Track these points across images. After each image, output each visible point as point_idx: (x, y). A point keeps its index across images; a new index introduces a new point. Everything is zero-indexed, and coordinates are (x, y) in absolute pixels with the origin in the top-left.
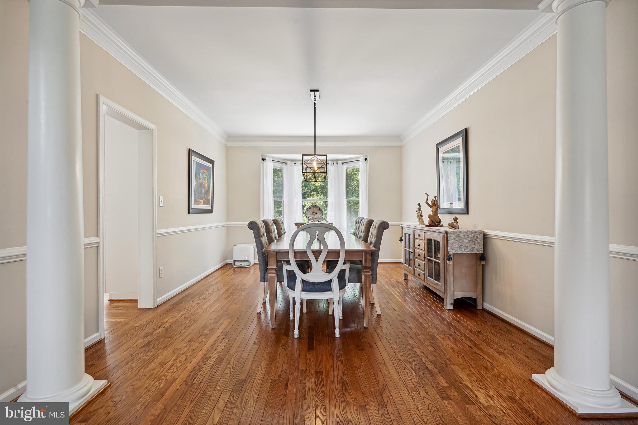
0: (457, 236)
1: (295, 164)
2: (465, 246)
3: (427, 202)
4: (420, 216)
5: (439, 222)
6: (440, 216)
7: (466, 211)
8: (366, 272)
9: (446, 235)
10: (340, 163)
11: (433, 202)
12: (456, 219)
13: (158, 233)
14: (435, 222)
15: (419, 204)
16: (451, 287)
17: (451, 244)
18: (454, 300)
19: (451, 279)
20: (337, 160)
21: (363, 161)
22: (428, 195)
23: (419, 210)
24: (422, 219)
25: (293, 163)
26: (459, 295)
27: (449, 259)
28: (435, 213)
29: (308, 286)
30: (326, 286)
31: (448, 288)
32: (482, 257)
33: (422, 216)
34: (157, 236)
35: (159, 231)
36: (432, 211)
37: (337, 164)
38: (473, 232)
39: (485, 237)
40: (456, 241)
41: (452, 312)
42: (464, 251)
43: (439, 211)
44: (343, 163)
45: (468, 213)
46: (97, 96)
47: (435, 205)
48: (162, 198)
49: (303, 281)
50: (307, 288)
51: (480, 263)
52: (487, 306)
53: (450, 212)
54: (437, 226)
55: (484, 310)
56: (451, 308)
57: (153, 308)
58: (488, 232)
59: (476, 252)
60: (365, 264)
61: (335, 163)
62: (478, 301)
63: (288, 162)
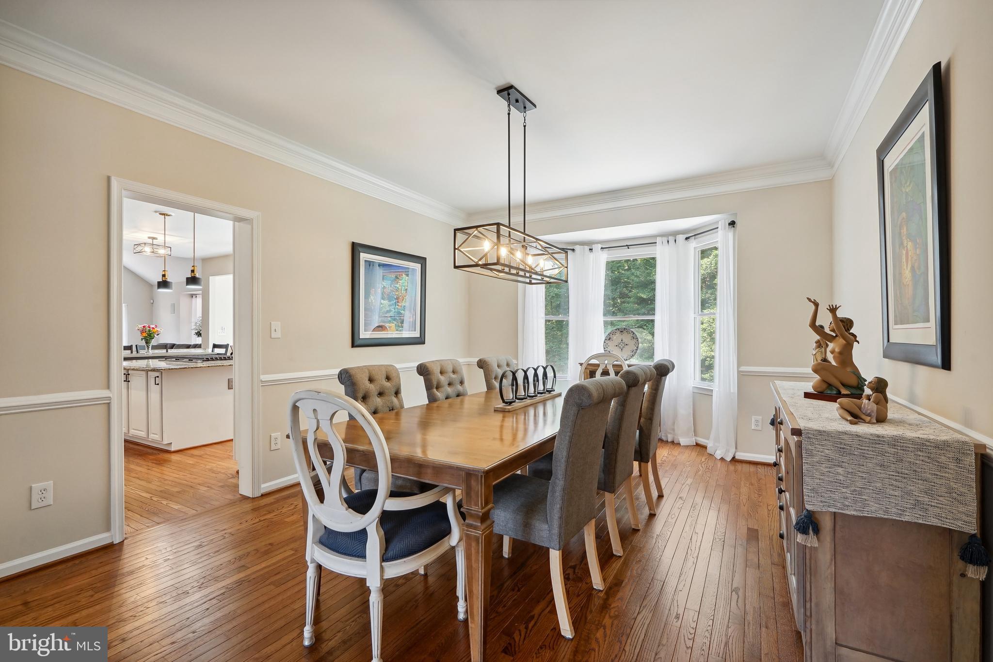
0: (844, 449)
1: (591, 250)
2: (879, 492)
10: (681, 238)
13: (263, 380)
14: (838, 386)
16: (827, 625)
17: (817, 475)
19: (824, 595)
20: (675, 234)
21: (725, 229)
22: (819, 305)
25: (587, 248)
27: (804, 526)
31: (811, 625)
34: (262, 386)
35: (264, 377)
37: (675, 241)
38: (924, 447)
40: (840, 470)
42: (874, 511)
44: (687, 239)
46: (109, 179)
48: (276, 325)
57: (253, 498)
61: (671, 239)
63: (577, 248)
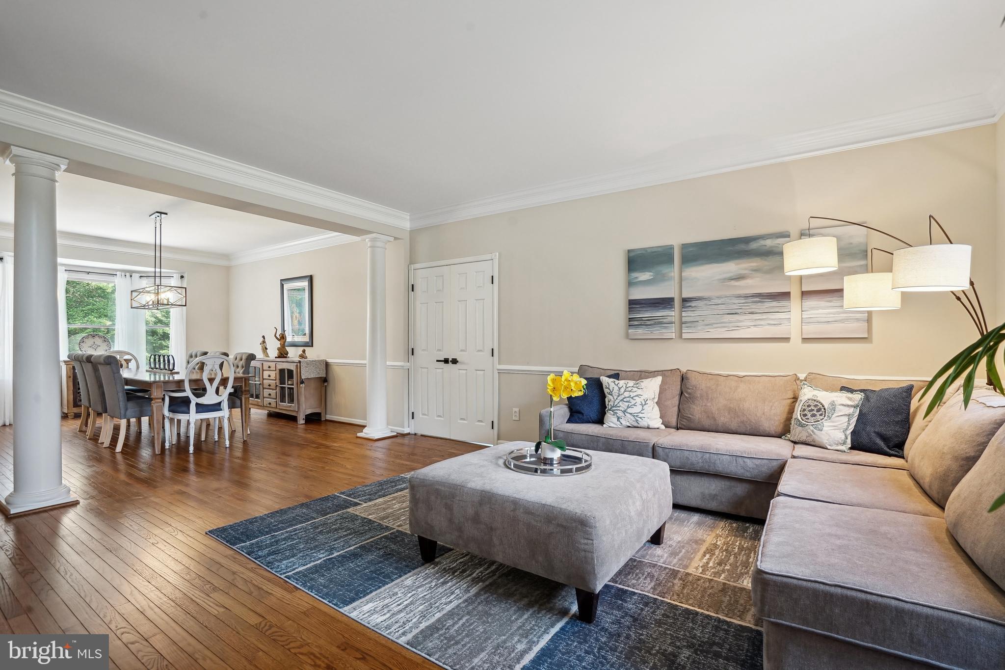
0: (308, 364)
2: (313, 372)
3: (275, 336)
4: (265, 349)
5: (287, 353)
6: (288, 349)
7: (310, 344)
8: (245, 395)
9: (299, 364)
10: (136, 276)
11: (281, 336)
12: (304, 351)
14: (283, 354)
15: (264, 337)
16: (303, 406)
17: (304, 370)
18: (306, 416)
19: (302, 399)
20: (132, 272)
21: (178, 278)
22: (277, 330)
23: (264, 342)
24: (266, 352)
26: (309, 412)
27: (302, 382)
28: (283, 346)
29: (201, 408)
30: (217, 407)
31: (301, 407)
32: (324, 380)
33: (266, 349)
36: (280, 344)
37: (131, 276)
38: (319, 361)
39: (327, 365)
40: (307, 369)
41: (304, 425)
42: (312, 376)
43: (286, 344)
44: (141, 277)
45: (312, 346)
47: (283, 337)
49: (197, 404)
50: (200, 409)
51: (324, 384)
52: (329, 417)
53: (294, 345)
54: (286, 357)
55: (327, 420)
56: (303, 422)
58: (329, 360)
59: (320, 376)
60: (245, 388)
61: (128, 275)
62: (322, 414)
